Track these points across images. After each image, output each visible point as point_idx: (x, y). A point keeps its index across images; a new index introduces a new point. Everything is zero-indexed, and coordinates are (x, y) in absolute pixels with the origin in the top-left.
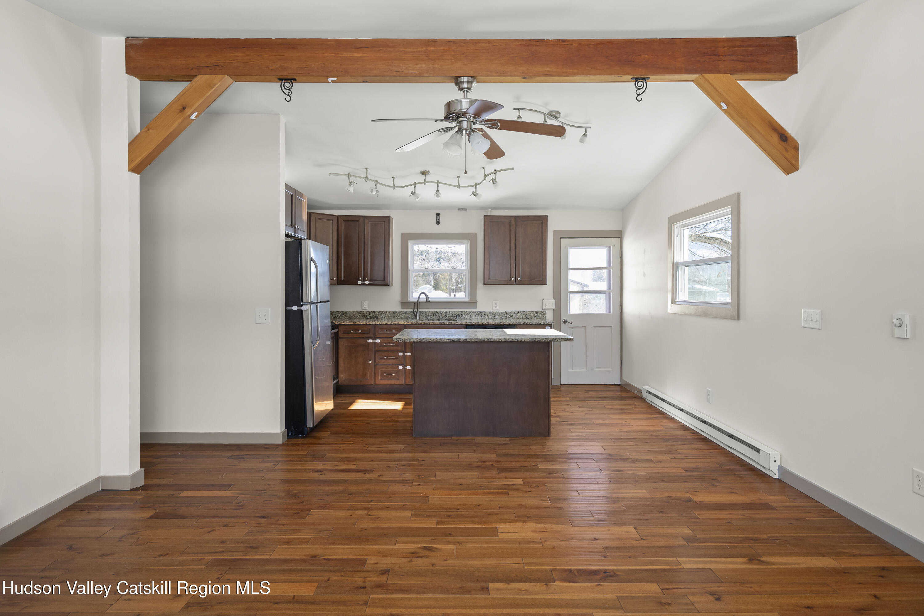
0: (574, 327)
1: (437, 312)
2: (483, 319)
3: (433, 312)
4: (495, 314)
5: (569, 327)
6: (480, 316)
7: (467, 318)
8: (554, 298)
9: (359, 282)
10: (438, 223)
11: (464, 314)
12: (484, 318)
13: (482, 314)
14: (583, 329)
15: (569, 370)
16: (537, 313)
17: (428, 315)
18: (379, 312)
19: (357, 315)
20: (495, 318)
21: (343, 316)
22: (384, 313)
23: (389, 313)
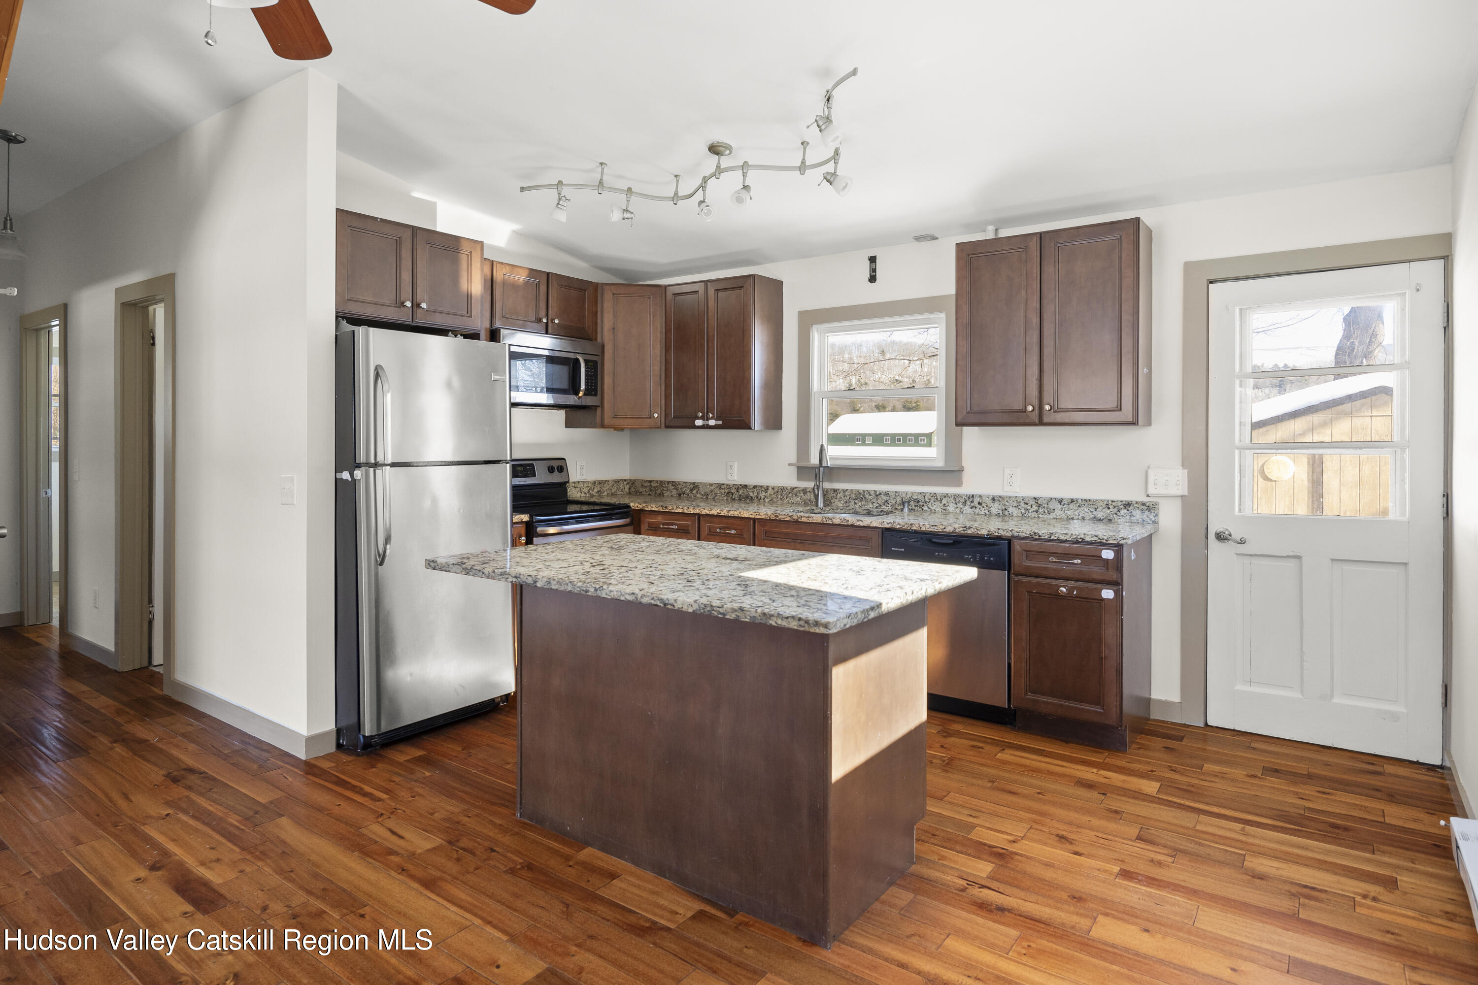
0: (1256, 555)
1: (869, 492)
2: (975, 514)
3: (858, 492)
4: (1007, 504)
5: (1238, 554)
6: (967, 507)
7: (936, 509)
8: (1184, 466)
9: (696, 421)
10: (873, 279)
11: (930, 499)
12: (977, 511)
13: (972, 502)
14: (1292, 564)
15: (1239, 687)
16: (1127, 505)
17: (848, 497)
18: (755, 487)
19: (717, 491)
20: (1006, 513)
21: (694, 492)
22: (764, 490)
23: (773, 489)
